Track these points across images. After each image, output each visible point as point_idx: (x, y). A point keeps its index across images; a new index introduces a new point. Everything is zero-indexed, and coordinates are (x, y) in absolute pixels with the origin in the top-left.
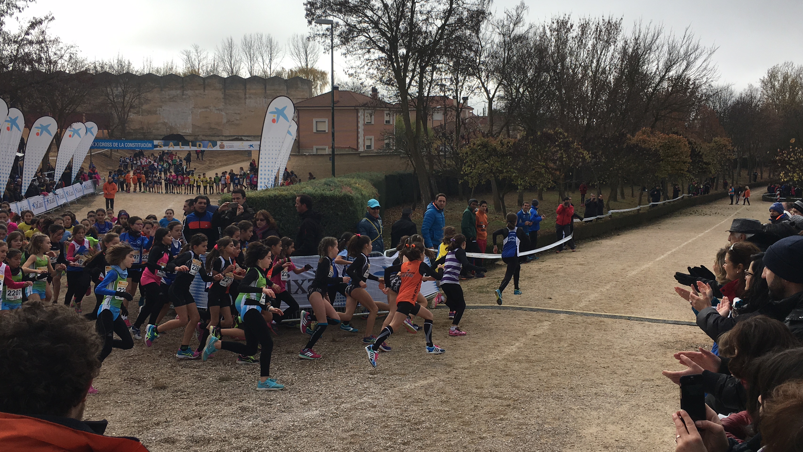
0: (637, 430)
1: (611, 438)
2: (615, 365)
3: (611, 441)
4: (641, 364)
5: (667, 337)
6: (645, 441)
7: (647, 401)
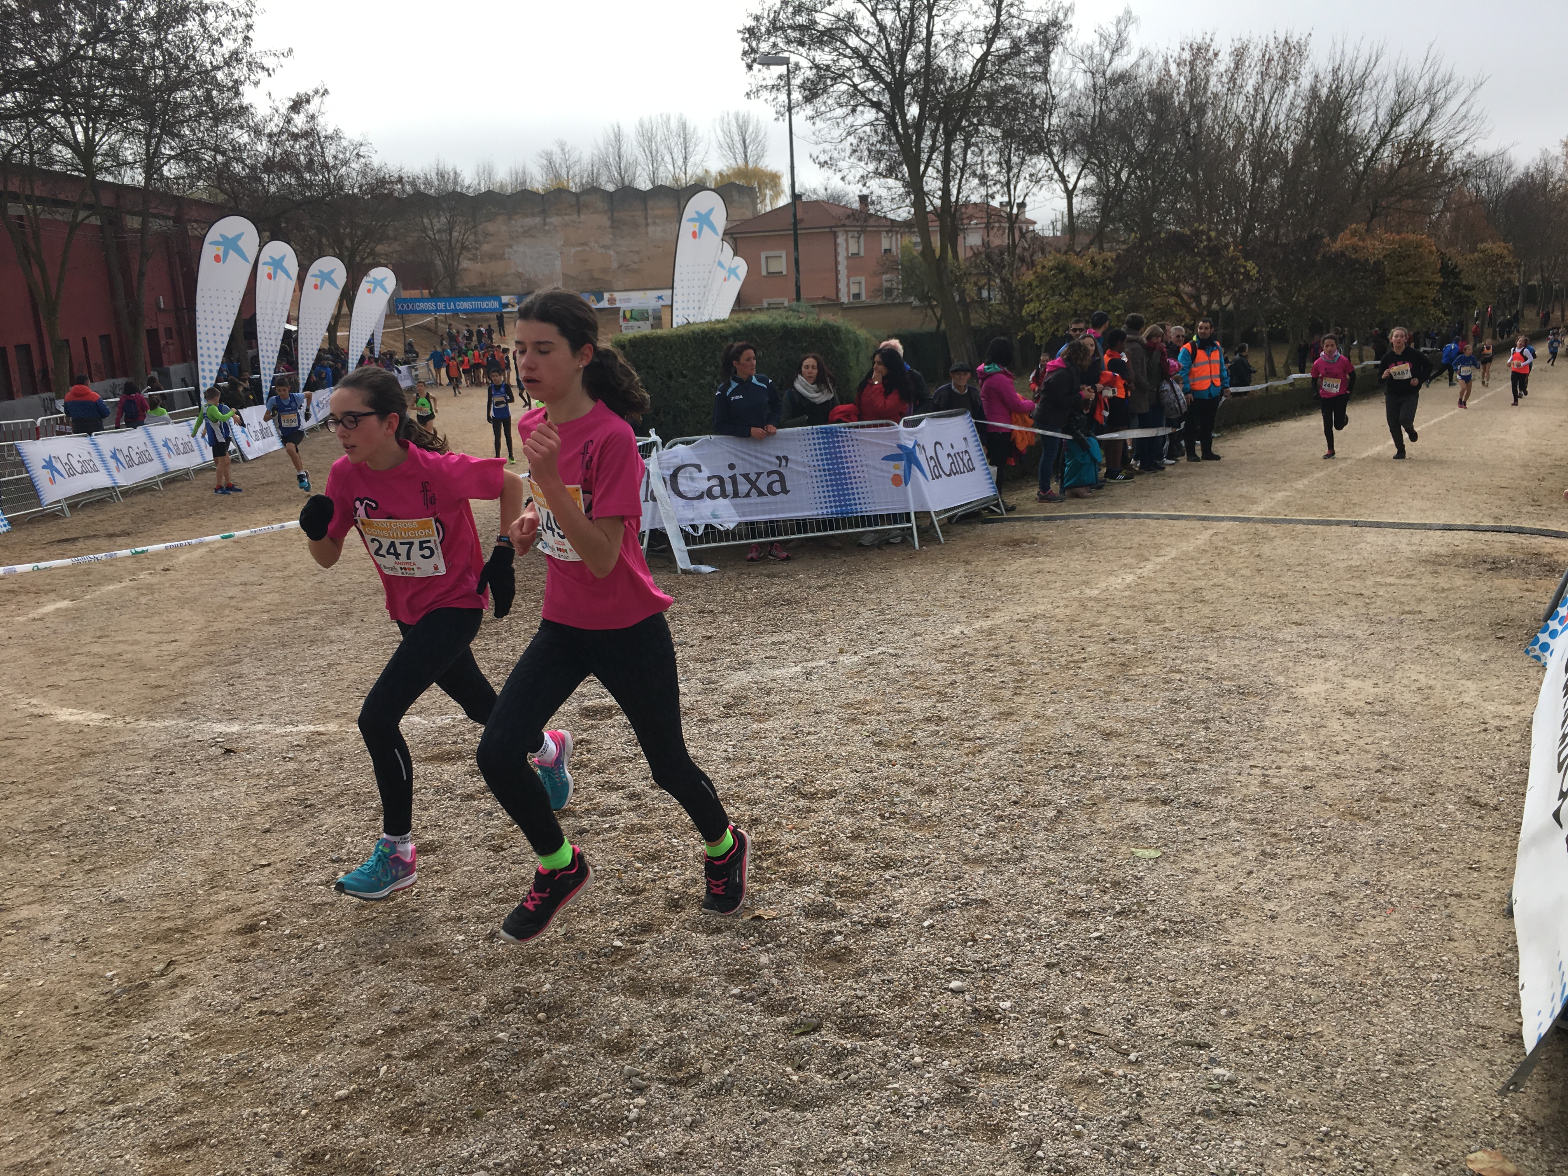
0: (1406, 686)
1: (1356, 700)
2: (1341, 592)
3: (1356, 704)
4: (1390, 589)
5: (1434, 548)
6: (1426, 703)
7: (1416, 643)
